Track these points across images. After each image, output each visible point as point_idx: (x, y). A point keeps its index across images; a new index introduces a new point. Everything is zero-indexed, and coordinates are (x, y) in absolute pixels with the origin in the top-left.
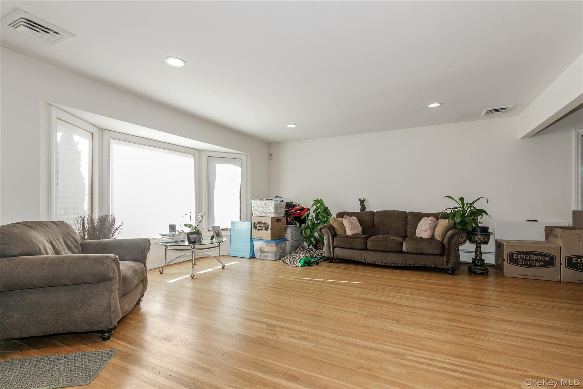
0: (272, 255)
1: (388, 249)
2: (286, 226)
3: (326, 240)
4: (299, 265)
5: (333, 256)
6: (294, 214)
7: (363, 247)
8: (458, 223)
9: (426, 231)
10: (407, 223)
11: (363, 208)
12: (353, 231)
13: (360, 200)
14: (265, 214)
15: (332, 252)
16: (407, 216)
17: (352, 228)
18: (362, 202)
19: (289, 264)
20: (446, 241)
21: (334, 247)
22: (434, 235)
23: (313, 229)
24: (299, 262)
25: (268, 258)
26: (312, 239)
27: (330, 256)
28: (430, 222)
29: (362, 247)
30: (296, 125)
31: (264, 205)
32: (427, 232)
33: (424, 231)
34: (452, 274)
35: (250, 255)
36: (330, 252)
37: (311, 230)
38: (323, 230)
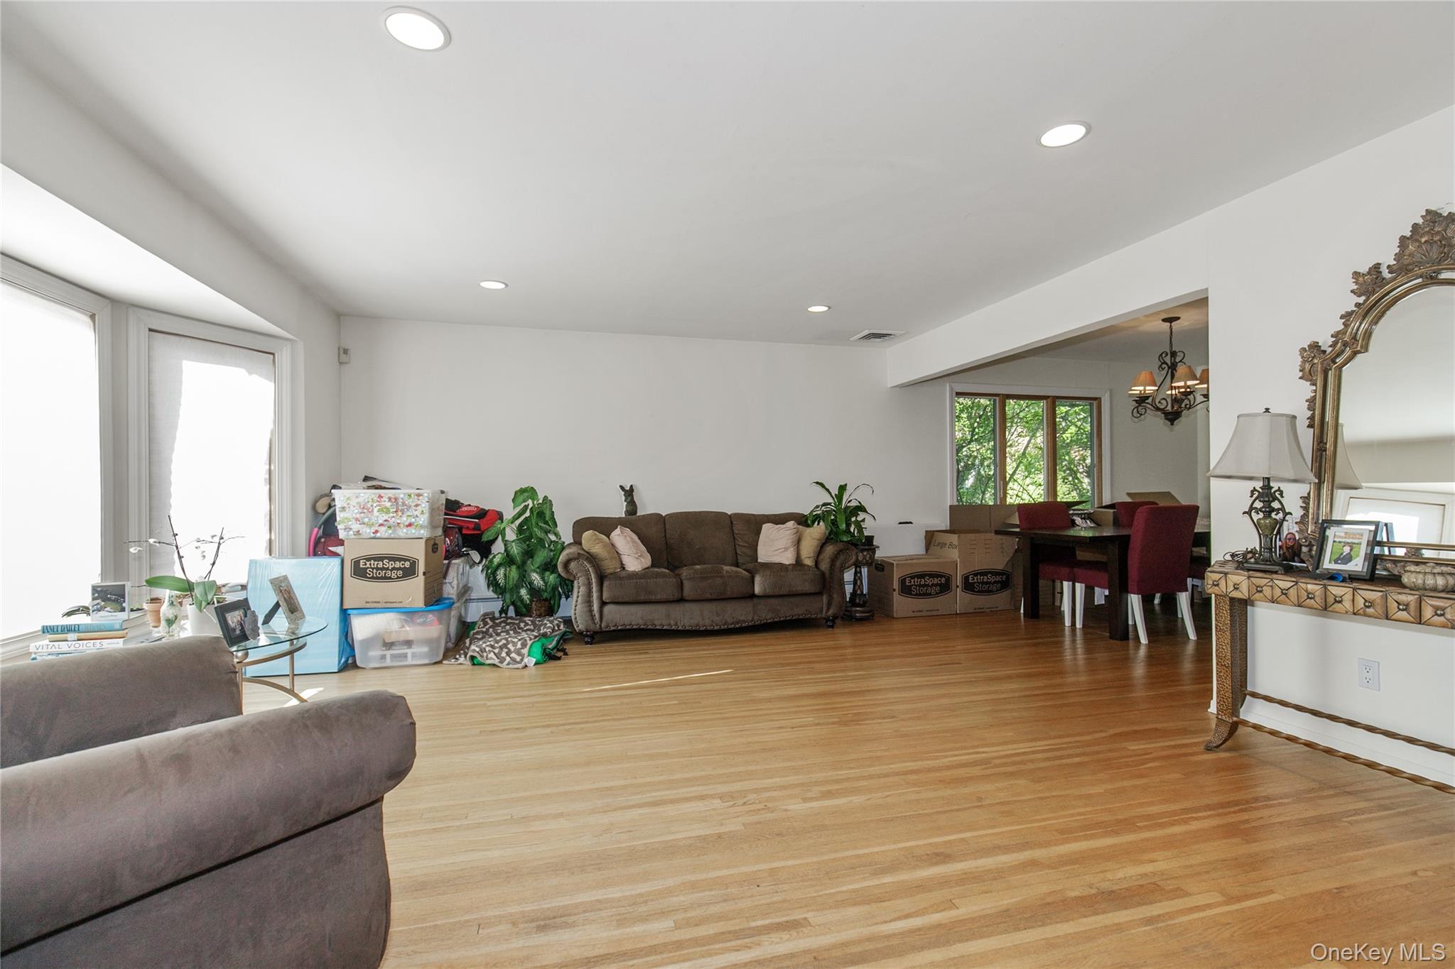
0: (425, 649)
1: (729, 594)
2: (446, 562)
3: (581, 589)
4: (531, 661)
5: (600, 626)
6: (460, 529)
7: (677, 596)
8: (843, 531)
9: (786, 549)
10: (734, 538)
11: (632, 507)
12: (641, 562)
13: (622, 488)
14: (390, 532)
15: (597, 616)
16: (732, 523)
17: (639, 554)
18: (629, 493)
19: (499, 665)
20: (824, 566)
21: (603, 604)
22: (800, 557)
23: (524, 563)
24: (529, 655)
25: (410, 661)
26: (523, 592)
27: (592, 627)
28: (789, 531)
29: (673, 595)
30: (507, 285)
31: (388, 504)
32: (789, 551)
33: (783, 550)
34: (832, 627)
35: (340, 661)
36: (592, 616)
37: (518, 567)
38: (573, 565)
